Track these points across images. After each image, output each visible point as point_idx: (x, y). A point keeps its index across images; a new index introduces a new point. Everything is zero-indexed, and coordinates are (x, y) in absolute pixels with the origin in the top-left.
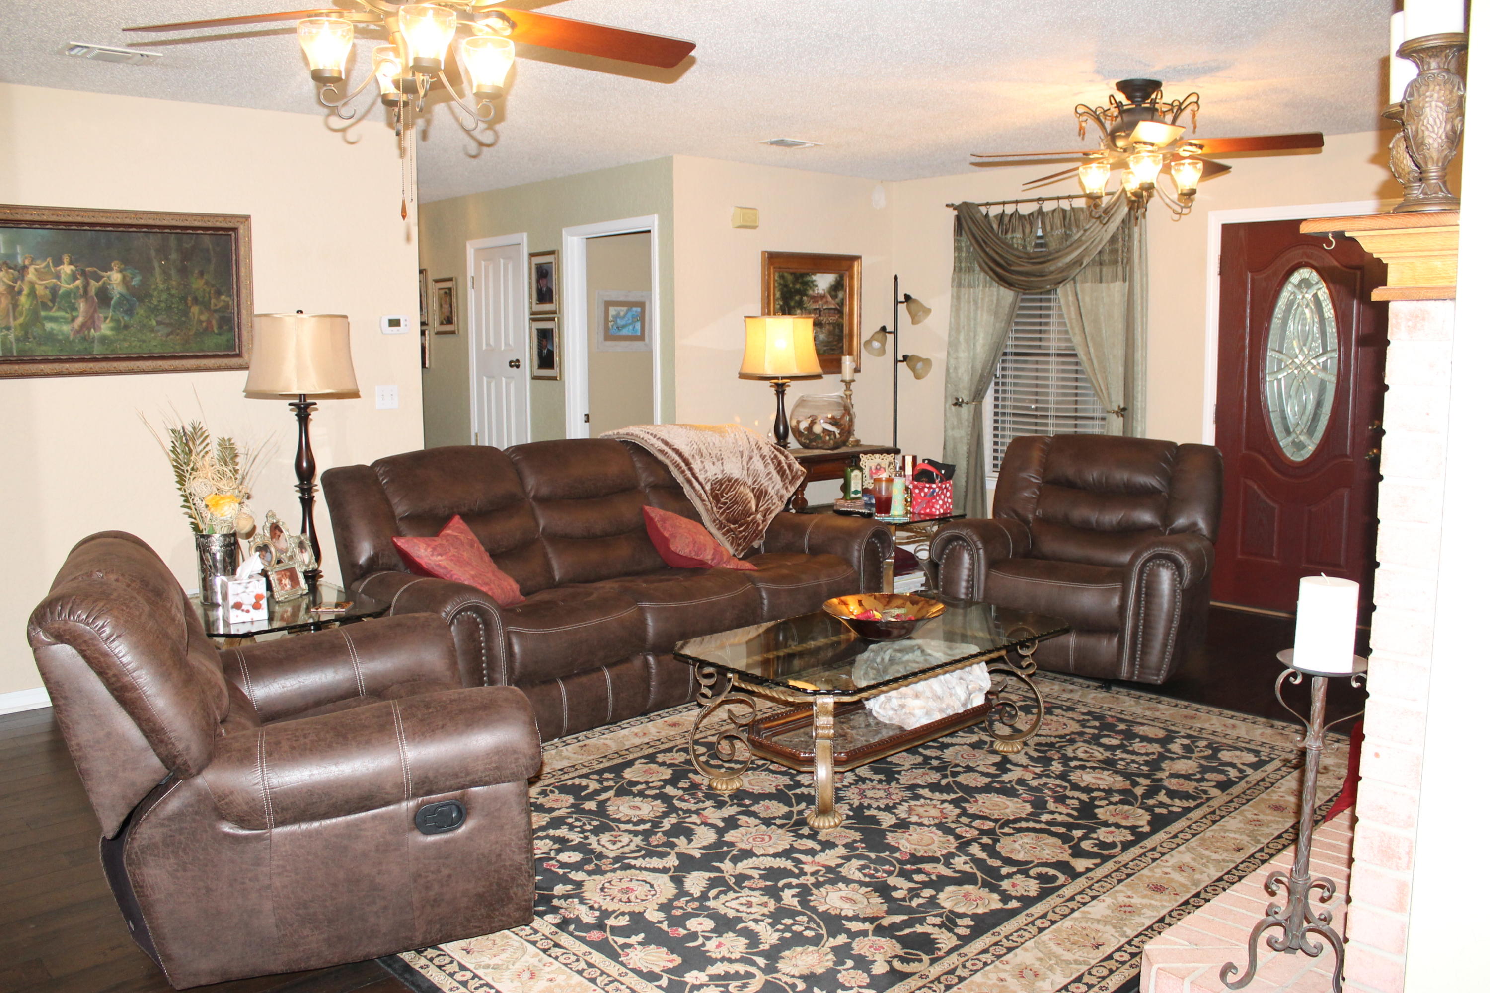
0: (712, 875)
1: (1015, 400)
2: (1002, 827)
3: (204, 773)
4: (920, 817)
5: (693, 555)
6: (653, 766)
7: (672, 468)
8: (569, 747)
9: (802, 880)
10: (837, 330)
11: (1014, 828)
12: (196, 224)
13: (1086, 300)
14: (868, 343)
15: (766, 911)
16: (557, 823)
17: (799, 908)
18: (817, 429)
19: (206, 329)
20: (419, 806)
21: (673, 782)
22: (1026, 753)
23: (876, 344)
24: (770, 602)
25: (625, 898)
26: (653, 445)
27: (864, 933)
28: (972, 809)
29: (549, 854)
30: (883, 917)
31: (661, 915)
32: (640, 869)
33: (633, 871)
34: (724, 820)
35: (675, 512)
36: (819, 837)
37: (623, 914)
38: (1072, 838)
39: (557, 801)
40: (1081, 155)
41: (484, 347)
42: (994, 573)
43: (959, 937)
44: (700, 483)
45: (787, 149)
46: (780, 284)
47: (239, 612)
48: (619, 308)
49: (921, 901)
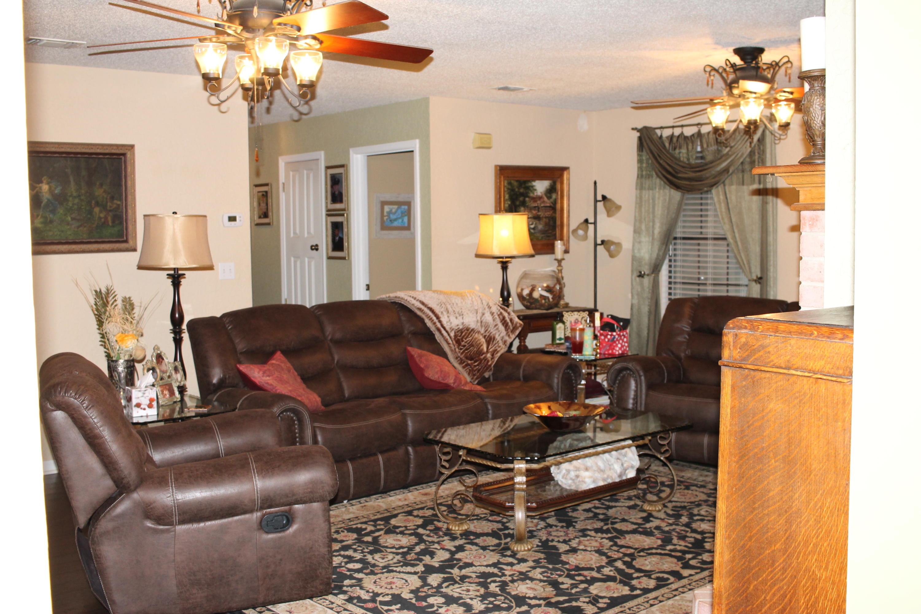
0: (445, 576)
1: (683, 272)
2: (639, 552)
3: (138, 490)
4: (585, 546)
5: (440, 380)
6: (411, 517)
7: (427, 321)
8: (354, 507)
9: (503, 579)
10: (551, 223)
11: (647, 553)
12: (98, 151)
13: (733, 198)
14: (575, 231)
15: (478, 594)
16: (346, 548)
17: (499, 593)
18: (536, 295)
19: (104, 223)
20: (264, 515)
21: (424, 526)
22: (665, 512)
23: (581, 232)
24: (493, 412)
25: (389, 587)
26: (414, 304)
27: (539, 606)
28: (620, 542)
29: (341, 564)
30: (552, 598)
31: (412, 596)
32: (399, 572)
33: (395, 573)
34: (455, 547)
35: (429, 351)
36: (517, 556)
37: (388, 595)
38: (685, 558)
39: (346, 536)
40: (708, 100)
41: (292, 235)
42: (651, 393)
43: (599, 608)
44: (447, 332)
45: (512, 93)
46: (508, 189)
47: (139, 409)
48: (391, 207)
49: (578, 590)
